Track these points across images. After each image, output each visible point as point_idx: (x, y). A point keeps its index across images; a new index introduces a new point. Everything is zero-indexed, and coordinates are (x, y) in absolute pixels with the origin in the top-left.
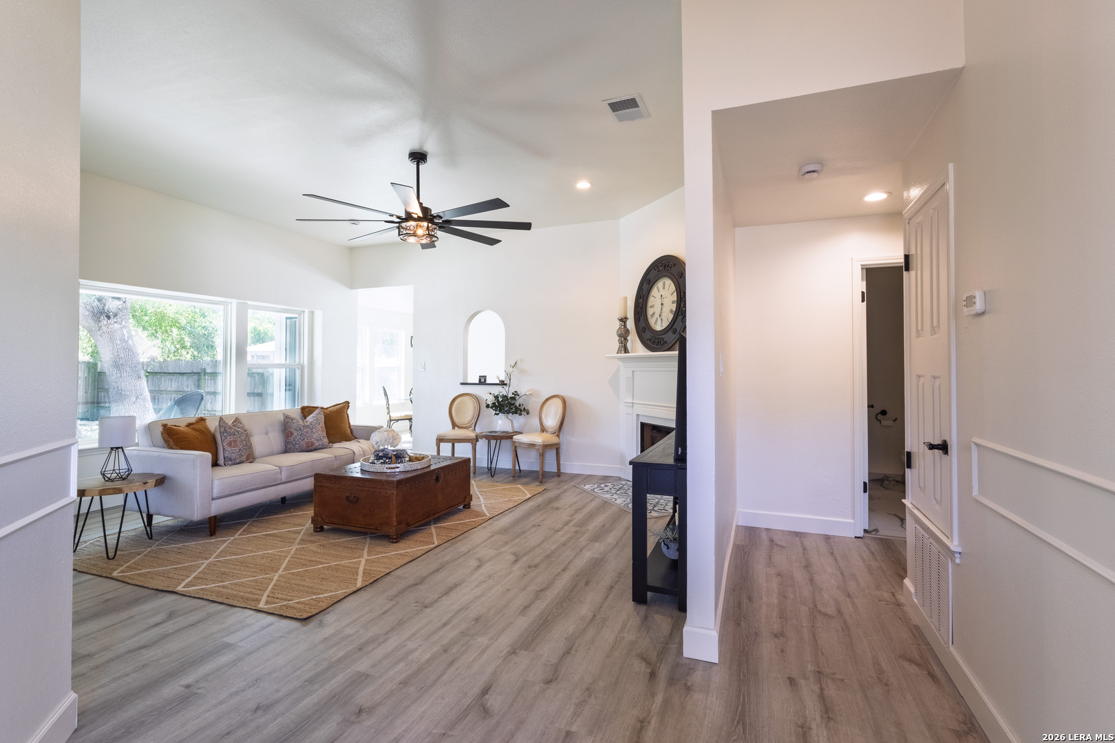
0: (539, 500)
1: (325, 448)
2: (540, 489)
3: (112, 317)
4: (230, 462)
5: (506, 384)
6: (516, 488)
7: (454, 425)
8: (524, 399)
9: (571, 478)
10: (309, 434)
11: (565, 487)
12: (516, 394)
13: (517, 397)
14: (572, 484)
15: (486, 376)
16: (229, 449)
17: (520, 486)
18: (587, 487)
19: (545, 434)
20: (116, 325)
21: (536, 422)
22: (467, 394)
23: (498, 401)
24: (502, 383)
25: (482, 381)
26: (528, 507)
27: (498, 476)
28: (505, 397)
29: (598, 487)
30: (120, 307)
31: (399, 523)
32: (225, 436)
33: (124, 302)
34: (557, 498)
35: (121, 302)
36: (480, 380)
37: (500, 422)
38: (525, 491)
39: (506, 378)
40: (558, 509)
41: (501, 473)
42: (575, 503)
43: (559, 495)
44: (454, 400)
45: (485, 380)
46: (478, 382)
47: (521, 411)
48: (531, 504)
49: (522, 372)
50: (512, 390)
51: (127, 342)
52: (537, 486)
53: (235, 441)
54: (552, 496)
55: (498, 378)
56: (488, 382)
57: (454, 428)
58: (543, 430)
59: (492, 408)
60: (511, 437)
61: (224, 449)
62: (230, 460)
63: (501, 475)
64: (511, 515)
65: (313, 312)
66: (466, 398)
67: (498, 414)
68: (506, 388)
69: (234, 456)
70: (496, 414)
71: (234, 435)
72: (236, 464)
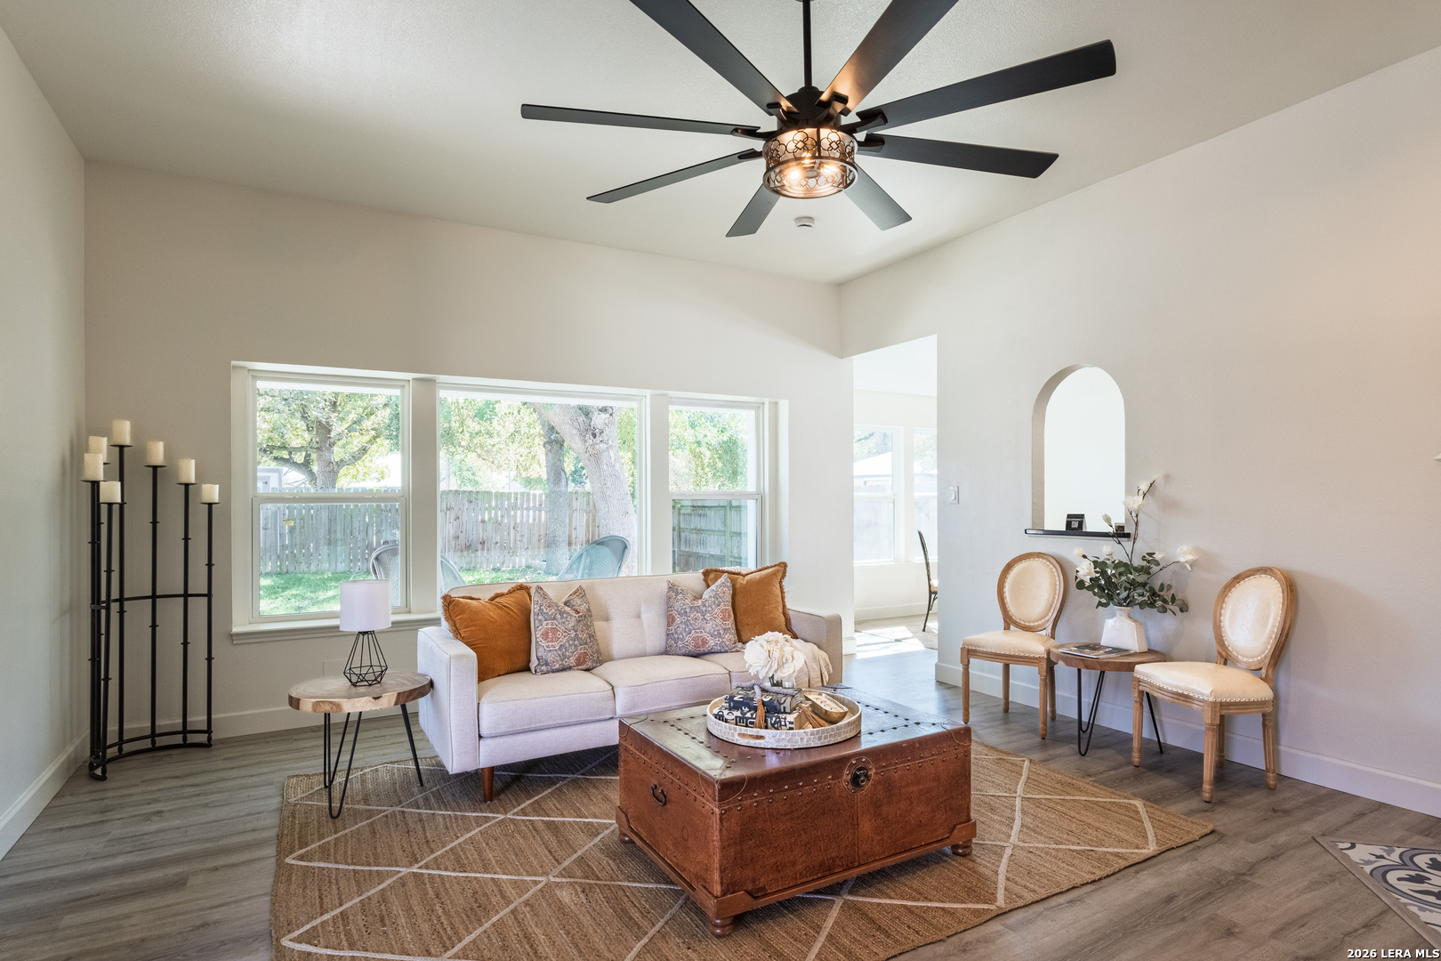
0: (1181, 871)
1: (726, 652)
2: (1198, 827)
3: (598, 434)
4: (544, 668)
5: (1128, 536)
6: (1127, 808)
7: (1009, 621)
8: (1174, 573)
9: (1311, 803)
10: (699, 623)
11: (1282, 838)
12: (1150, 558)
13: (1155, 569)
14: (1309, 827)
15: (1082, 516)
16: (544, 643)
17: (1138, 803)
18: (1361, 853)
19: (1228, 672)
20: (602, 445)
21: (1207, 632)
22: (1039, 555)
23: (1103, 573)
24: (1120, 533)
25: (1075, 526)
26: (1132, 895)
27: (1100, 753)
28: (1126, 567)
29: (1403, 866)
30: (607, 421)
31: (730, 887)
32: (540, 621)
33: (611, 415)
34: (1238, 880)
35: (608, 415)
36: (1069, 524)
37: (1110, 623)
38: (1148, 825)
39: (1126, 520)
40: (1229, 932)
41: (1108, 746)
42: (1300, 921)
43: (1252, 868)
44: (1009, 567)
45: (1081, 524)
46: (1063, 528)
47: (1165, 601)
48: (1148, 883)
49: (1169, 506)
50: (1142, 548)
51: (613, 466)
52: (1190, 813)
53: (554, 630)
54: (1228, 867)
55: (1108, 520)
56: (1089, 527)
57: (1007, 628)
58: (1226, 659)
59: (1089, 588)
60: (1130, 667)
61: (537, 642)
62: (547, 664)
63: (1109, 752)
64: (1067, 916)
65: (776, 403)
66: (1036, 563)
67: (1105, 605)
68: (1127, 544)
69: (550, 658)
70: (1100, 604)
71: (554, 619)
72: (553, 672)
